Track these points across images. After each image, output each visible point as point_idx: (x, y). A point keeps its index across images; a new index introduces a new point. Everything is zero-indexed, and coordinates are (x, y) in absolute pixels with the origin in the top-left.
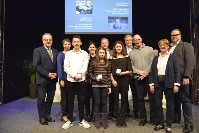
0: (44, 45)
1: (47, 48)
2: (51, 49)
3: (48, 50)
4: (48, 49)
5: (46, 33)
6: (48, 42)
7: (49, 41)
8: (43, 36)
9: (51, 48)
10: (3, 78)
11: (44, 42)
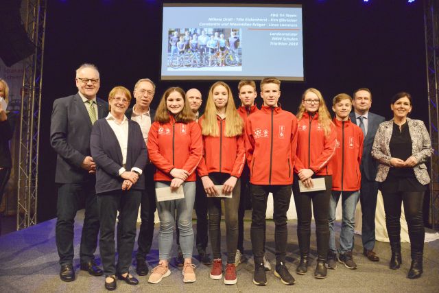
0: (79, 92)
1: (85, 100)
2: (94, 102)
3: (86, 105)
4: (87, 102)
5: (84, 63)
6: (89, 86)
7: (90, 83)
8: (77, 71)
9: (95, 99)
10: (37, 170)
11: (79, 84)
